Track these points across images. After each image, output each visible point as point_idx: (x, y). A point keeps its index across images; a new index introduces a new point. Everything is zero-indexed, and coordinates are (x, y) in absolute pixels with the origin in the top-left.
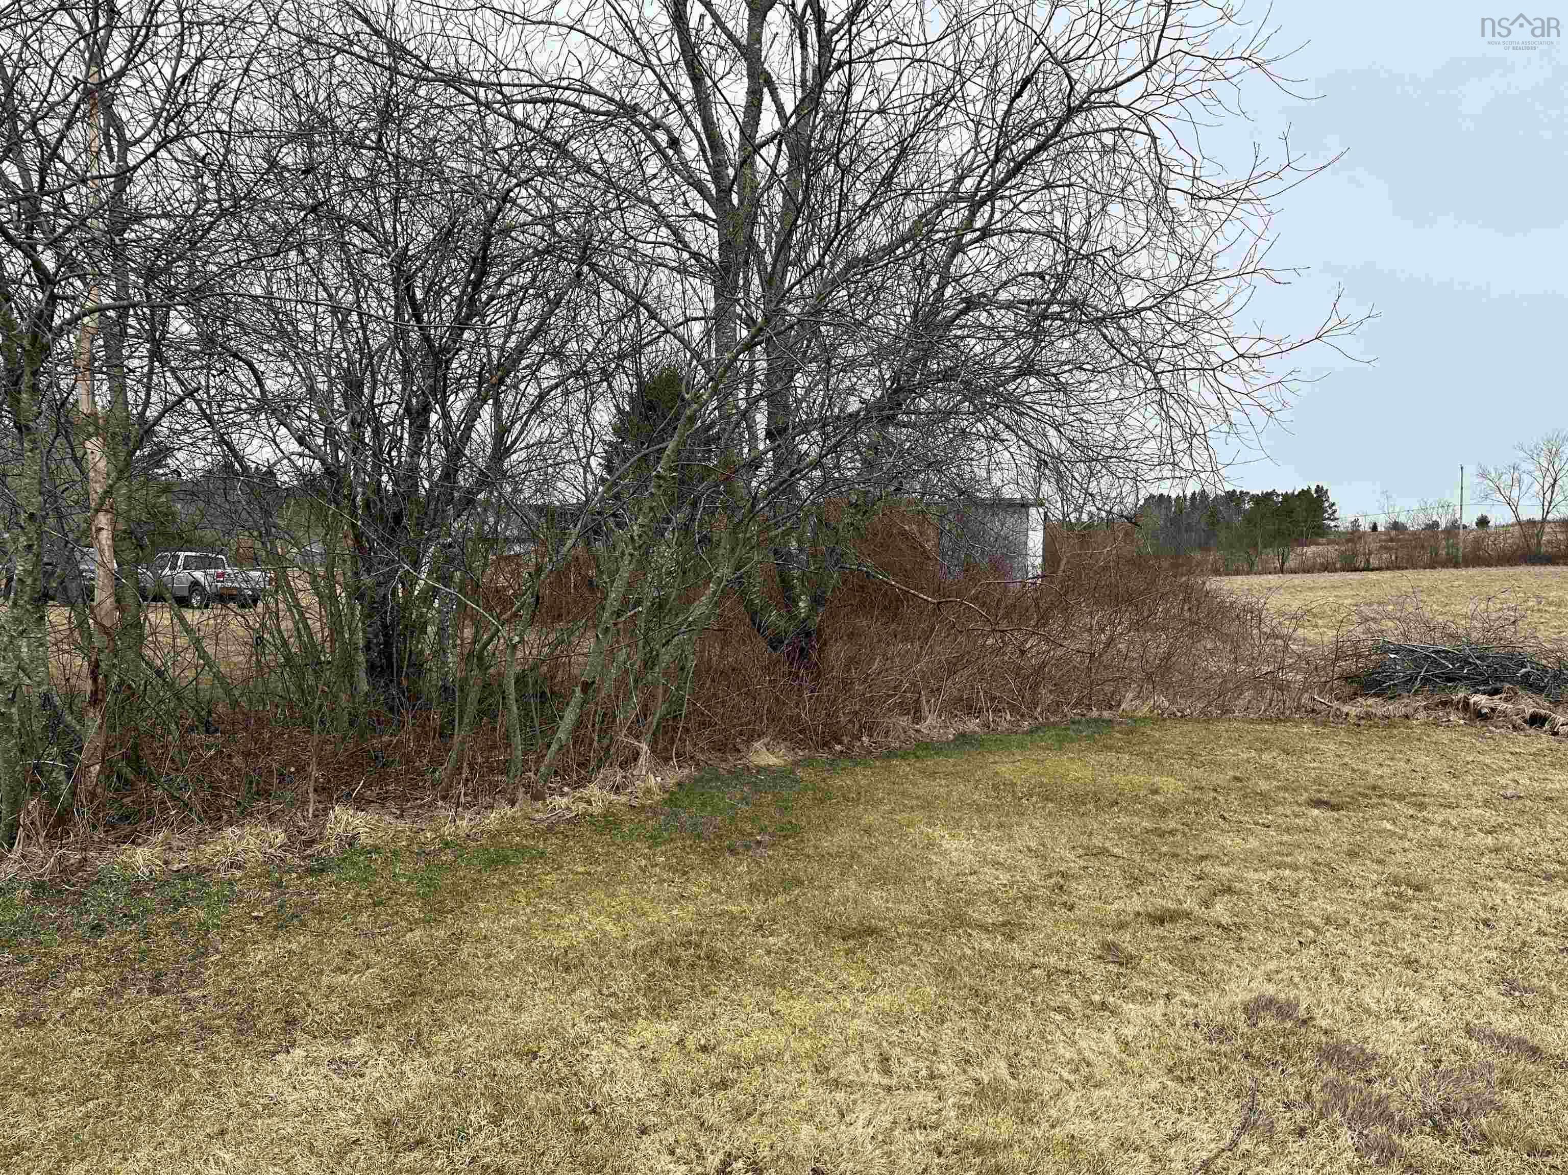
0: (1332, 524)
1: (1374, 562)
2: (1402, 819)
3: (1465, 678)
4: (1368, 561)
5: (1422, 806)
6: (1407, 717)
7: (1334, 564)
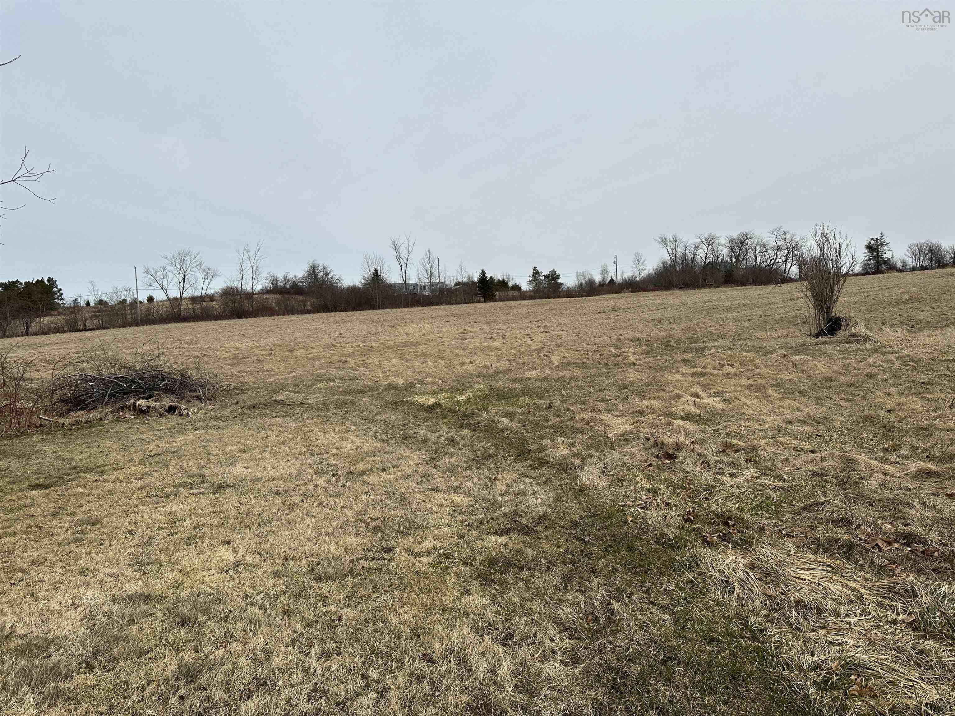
0: (60, 302)
1: (89, 325)
2: (90, 484)
3: (133, 391)
4: (85, 325)
5: (103, 473)
6: (101, 419)
7: (63, 327)
